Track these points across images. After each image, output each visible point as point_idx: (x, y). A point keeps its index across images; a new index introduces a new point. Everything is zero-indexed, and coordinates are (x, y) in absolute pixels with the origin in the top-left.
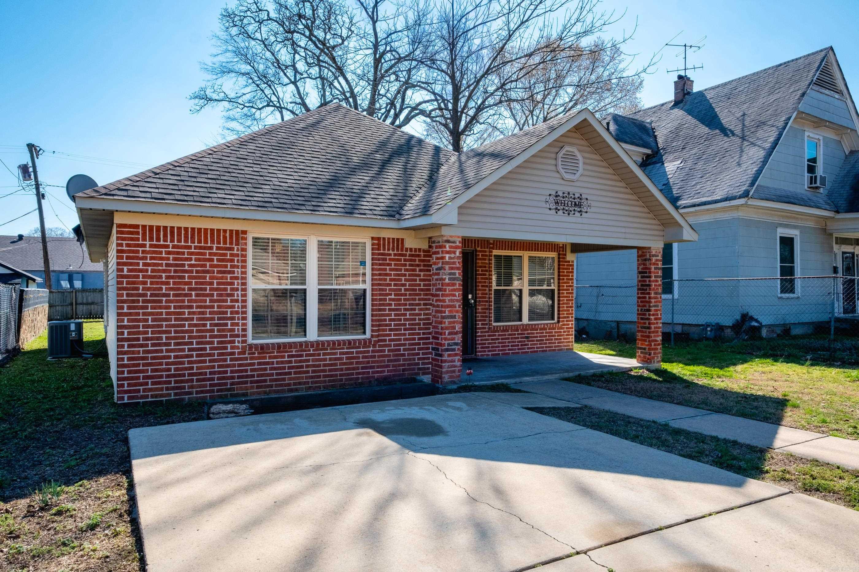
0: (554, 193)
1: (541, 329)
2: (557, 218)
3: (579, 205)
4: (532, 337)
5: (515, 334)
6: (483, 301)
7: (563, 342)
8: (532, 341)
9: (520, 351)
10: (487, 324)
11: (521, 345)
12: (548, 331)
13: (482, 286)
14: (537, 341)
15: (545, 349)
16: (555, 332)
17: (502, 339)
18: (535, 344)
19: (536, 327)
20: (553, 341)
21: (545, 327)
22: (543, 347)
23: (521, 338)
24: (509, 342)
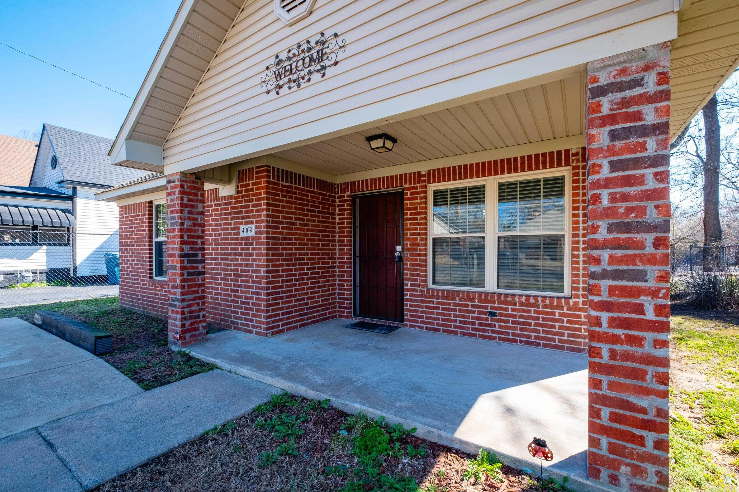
0: (272, 61)
1: (522, 304)
2: (280, 103)
3: (321, 56)
4: (501, 315)
5: (467, 306)
6: (412, 255)
7: (584, 337)
8: (503, 321)
9: (478, 333)
10: (419, 285)
11: (480, 324)
12: (541, 309)
13: (412, 234)
14: (513, 322)
15: (533, 340)
16: (561, 315)
17: (443, 309)
18: (510, 328)
19: (509, 299)
20: (557, 330)
21: (532, 301)
22: (530, 337)
23: (480, 313)
24: (455, 316)
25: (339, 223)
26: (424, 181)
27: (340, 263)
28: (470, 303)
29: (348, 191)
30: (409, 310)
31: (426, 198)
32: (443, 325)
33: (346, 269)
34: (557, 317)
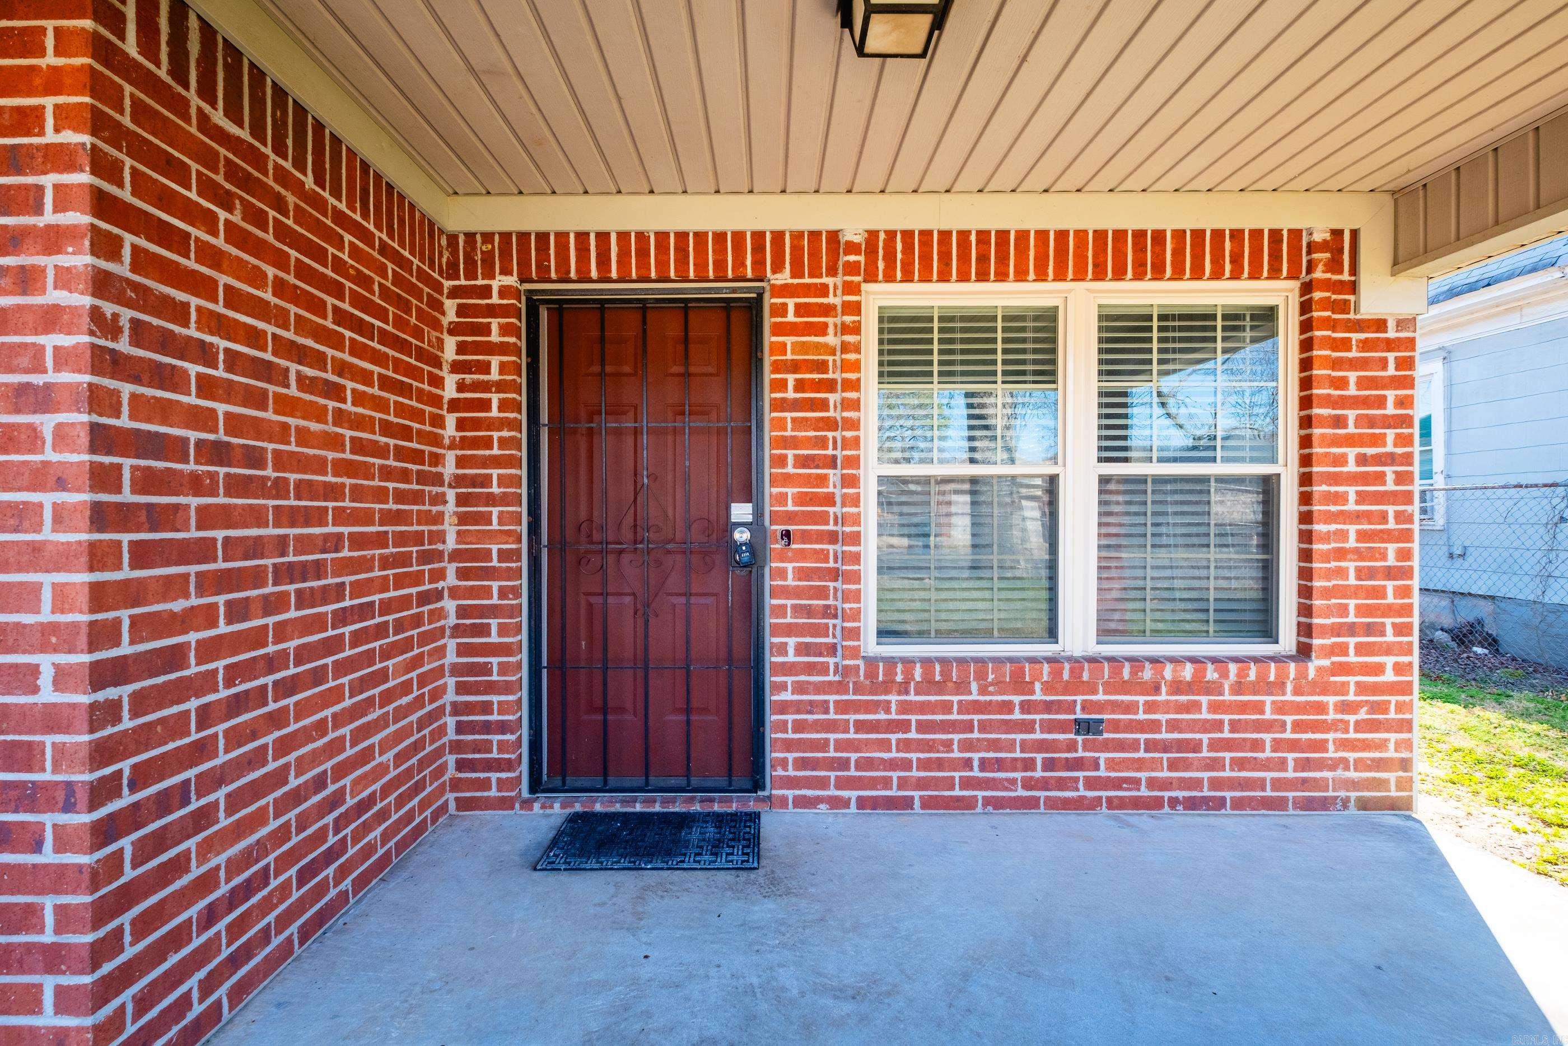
1: (1178, 687)
4: (1116, 726)
5: (1007, 707)
6: (806, 537)
7: (1334, 765)
8: (1121, 746)
9: (1042, 794)
10: (832, 650)
11: (1049, 765)
12: (1227, 697)
13: (803, 462)
14: (1151, 746)
15: (1206, 793)
16: (1280, 708)
17: (923, 727)
18: (1140, 765)
19: (1147, 674)
20: (1268, 753)
21: (1211, 674)
22: (1197, 784)
23: (1050, 727)
24: (967, 746)
25: (454, 405)
26: (852, 269)
27: (463, 574)
28: (1017, 699)
29: (506, 271)
30: (789, 745)
31: (855, 329)
32: (921, 784)
33: (495, 600)
34: (1268, 715)
